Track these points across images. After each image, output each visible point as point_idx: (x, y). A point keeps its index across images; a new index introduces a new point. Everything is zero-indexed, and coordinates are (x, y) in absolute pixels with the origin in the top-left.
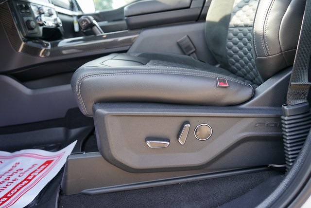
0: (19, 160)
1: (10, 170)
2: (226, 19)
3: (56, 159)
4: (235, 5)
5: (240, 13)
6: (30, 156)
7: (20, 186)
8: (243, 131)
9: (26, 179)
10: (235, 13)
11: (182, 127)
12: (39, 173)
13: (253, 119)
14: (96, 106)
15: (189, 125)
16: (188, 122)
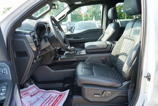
0: (51, 93)
1: (49, 97)
2: (117, 56)
3: (63, 94)
4: (120, 53)
5: (121, 56)
6: (54, 92)
7: (55, 102)
8: (118, 94)
9: (56, 100)
10: (120, 55)
11: (103, 92)
12: (59, 99)
13: (121, 92)
14: (83, 85)
15: (105, 92)
16: (105, 91)
